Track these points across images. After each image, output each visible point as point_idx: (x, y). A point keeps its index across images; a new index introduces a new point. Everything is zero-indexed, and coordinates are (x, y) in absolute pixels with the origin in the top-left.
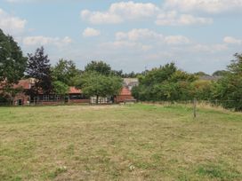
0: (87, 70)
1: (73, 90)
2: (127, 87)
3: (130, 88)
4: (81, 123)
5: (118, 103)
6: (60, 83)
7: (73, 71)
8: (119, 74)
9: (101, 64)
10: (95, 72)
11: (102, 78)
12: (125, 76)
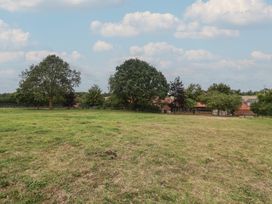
0: (209, 90)
1: (199, 105)
2: (246, 103)
3: (249, 104)
4: (213, 129)
5: (237, 116)
6: (190, 100)
7: (200, 92)
8: (238, 92)
9: (221, 85)
10: (217, 92)
11: (223, 96)
12: (243, 94)
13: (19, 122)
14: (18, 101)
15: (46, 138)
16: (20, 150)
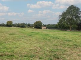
13: (59, 35)
14: (58, 27)
15: (70, 43)
16: (61, 46)
